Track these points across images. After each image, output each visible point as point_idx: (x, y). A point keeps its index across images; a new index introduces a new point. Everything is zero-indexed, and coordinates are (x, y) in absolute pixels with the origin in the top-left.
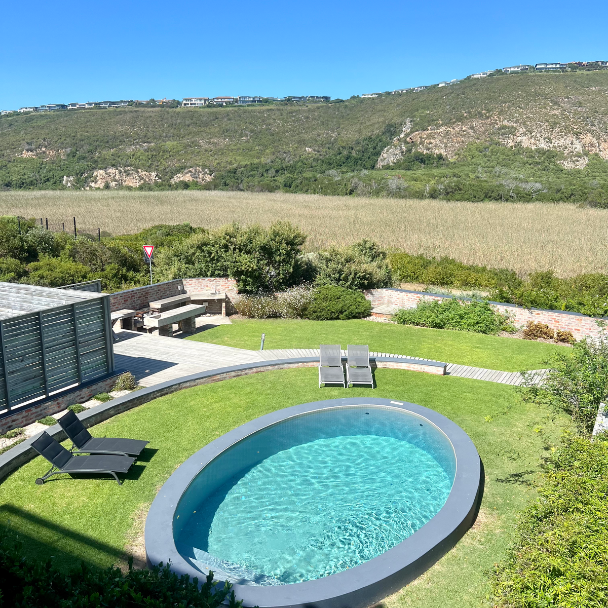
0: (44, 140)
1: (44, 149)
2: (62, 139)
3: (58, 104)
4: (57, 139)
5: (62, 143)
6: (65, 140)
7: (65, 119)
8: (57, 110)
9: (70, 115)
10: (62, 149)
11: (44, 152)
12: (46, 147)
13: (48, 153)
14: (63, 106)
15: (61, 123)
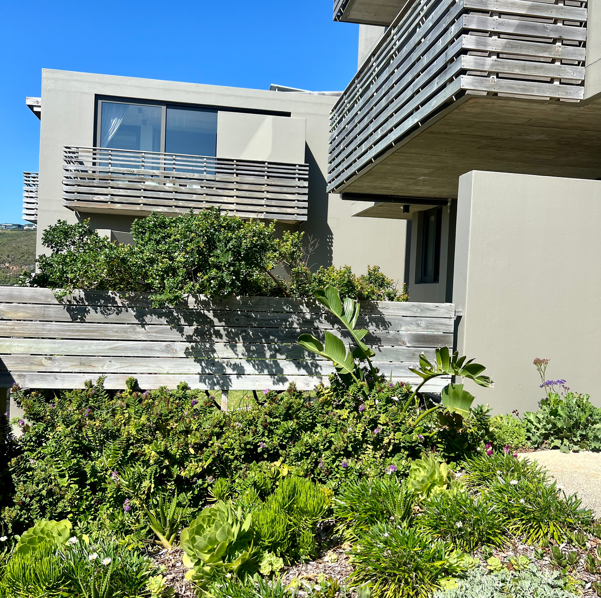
0: (8, 257)
1: (7, 265)
2: (26, 257)
3: (15, 224)
4: (20, 257)
5: (26, 260)
6: (28, 257)
7: (26, 238)
8: (14, 229)
9: (29, 235)
10: (26, 265)
11: (8, 267)
12: (9, 263)
13: (11, 268)
14: (19, 226)
15: (22, 242)
